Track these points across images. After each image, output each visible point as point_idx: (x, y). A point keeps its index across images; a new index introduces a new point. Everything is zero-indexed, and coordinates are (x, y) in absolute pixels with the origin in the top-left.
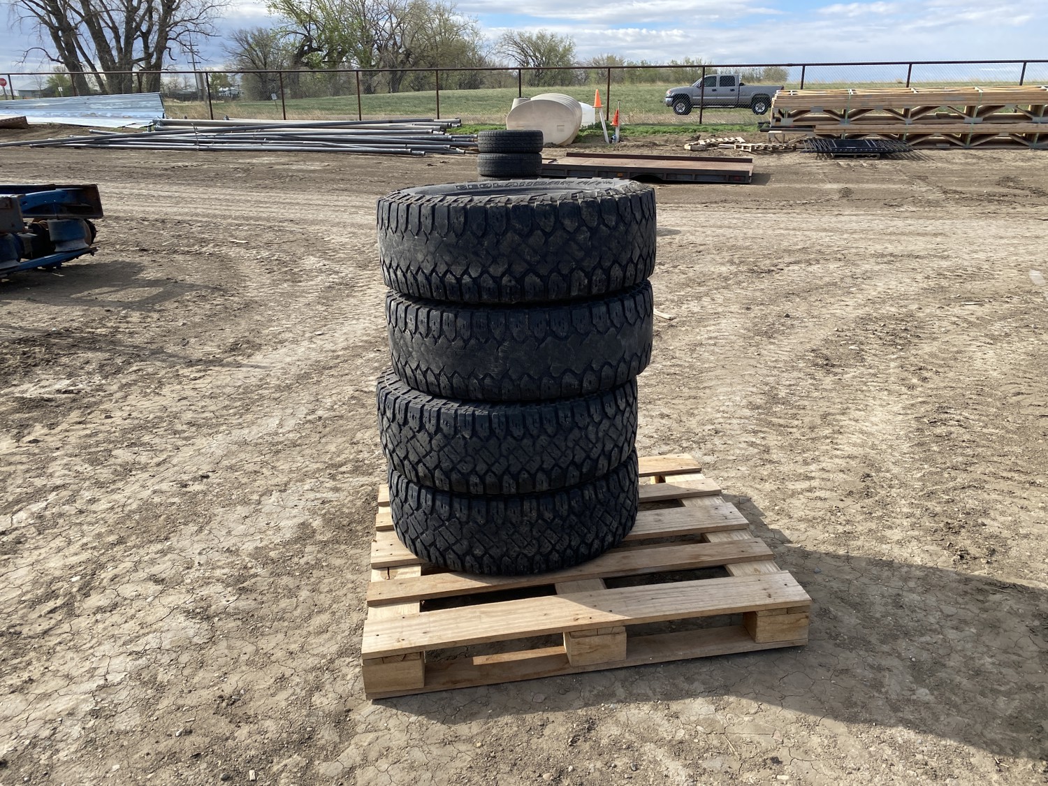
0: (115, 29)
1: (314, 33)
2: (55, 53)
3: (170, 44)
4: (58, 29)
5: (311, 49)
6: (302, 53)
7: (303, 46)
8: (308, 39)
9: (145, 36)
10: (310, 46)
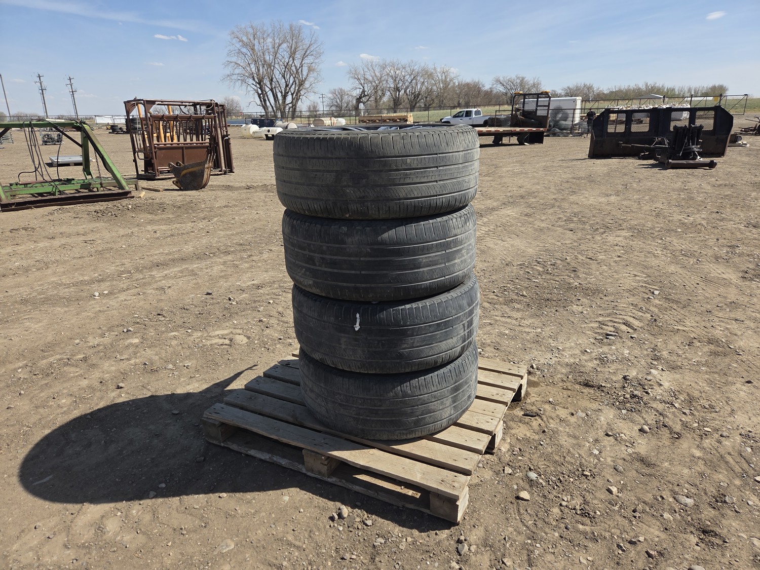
0: (281, 92)
1: (366, 89)
2: (259, 103)
3: (301, 97)
4: (261, 94)
5: (365, 96)
6: (360, 98)
7: (361, 94)
8: (364, 91)
9: (292, 94)
10: (364, 94)
